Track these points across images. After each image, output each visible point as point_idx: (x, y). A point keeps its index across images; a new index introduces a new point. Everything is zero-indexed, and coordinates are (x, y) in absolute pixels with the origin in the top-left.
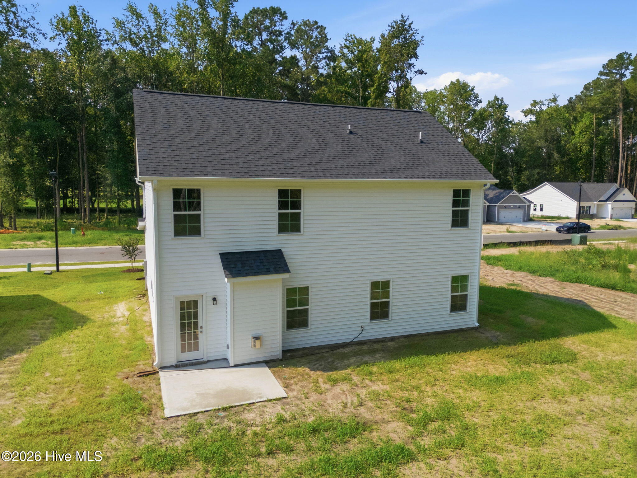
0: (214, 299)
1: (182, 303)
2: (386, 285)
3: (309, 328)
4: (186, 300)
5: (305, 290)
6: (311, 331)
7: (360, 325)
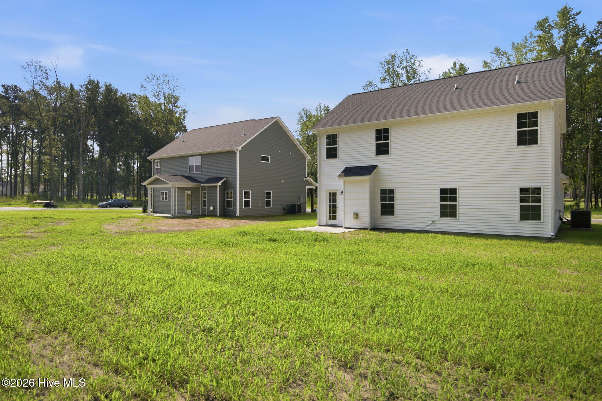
0: (342, 192)
1: (330, 193)
2: (453, 191)
3: (395, 216)
4: (331, 192)
5: (392, 191)
6: (397, 218)
7: (434, 219)
